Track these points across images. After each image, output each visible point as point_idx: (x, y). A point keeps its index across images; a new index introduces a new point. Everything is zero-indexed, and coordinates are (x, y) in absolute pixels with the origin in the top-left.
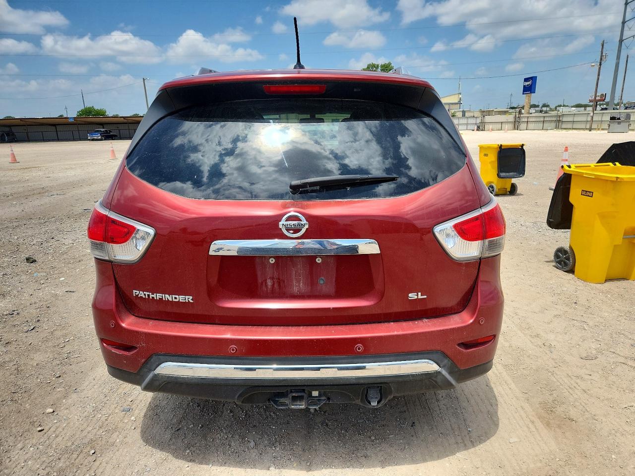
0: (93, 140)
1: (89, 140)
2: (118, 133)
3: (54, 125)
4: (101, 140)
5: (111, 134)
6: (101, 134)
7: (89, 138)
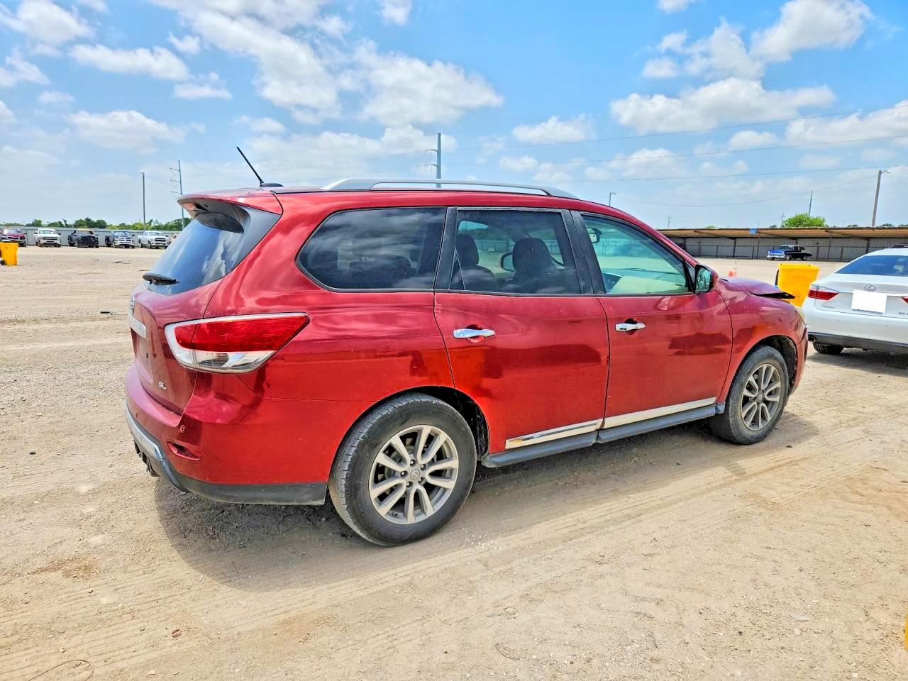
0: (773, 259)
1: (768, 259)
2: (815, 251)
3: (734, 238)
4: (784, 259)
5: (803, 252)
6: (785, 252)
7: (768, 256)
